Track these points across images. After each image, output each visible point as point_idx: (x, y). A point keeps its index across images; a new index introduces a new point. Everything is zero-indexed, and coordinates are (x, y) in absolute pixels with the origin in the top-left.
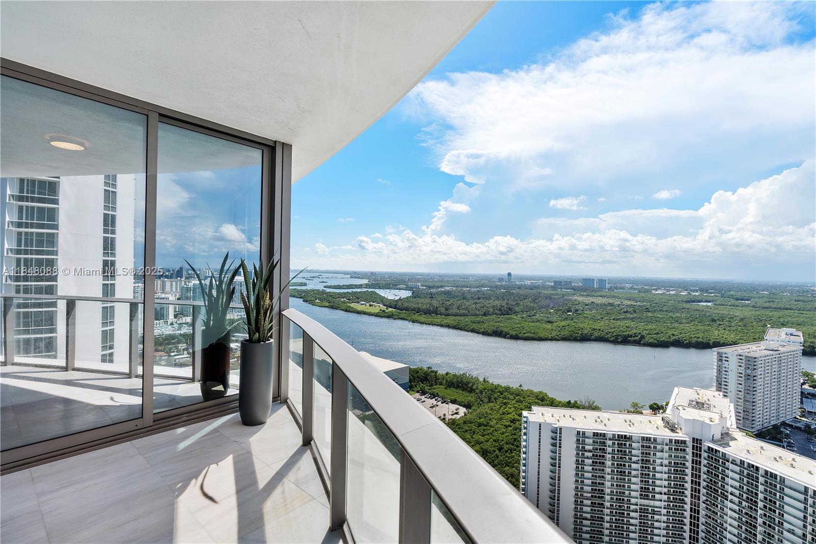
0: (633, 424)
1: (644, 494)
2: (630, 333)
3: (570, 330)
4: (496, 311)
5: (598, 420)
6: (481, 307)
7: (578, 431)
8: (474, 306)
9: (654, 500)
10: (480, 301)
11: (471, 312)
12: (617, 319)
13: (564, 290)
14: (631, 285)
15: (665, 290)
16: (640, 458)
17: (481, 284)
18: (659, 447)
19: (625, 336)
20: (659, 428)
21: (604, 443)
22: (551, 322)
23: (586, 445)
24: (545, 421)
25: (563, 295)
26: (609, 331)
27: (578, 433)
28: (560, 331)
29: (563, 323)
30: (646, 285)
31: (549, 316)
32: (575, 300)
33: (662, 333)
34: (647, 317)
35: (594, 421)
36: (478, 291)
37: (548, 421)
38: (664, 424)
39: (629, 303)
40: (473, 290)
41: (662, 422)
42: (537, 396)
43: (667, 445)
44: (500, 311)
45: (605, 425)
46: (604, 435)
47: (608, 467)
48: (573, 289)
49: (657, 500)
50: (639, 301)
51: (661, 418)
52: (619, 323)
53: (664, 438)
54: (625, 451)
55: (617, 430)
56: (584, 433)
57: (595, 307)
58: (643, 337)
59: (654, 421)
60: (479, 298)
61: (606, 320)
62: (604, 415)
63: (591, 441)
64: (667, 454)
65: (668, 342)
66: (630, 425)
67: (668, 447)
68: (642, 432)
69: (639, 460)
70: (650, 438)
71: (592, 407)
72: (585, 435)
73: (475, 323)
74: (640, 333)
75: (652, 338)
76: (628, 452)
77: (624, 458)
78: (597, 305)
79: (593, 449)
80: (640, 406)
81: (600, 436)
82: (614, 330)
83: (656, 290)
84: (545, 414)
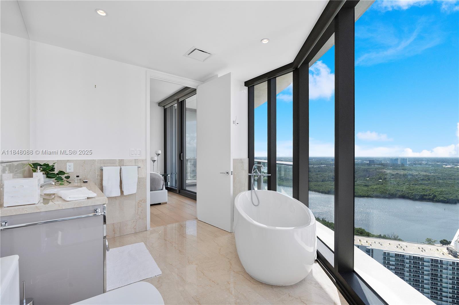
0: (425, 250)
1: (434, 296)
2: (426, 193)
3: (380, 191)
4: (330, 179)
5: (398, 246)
6: (321, 177)
7: (384, 252)
8: (316, 176)
9: (442, 301)
10: (320, 173)
11: (314, 179)
12: (416, 185)
13: (376, 166)
14: (427, 162)
15: (454, 165)
16: (430, 272)
17: (320, 163)
18: (444, 266)
19: (421, 195)
20: (444, 254)
21: (403, 261)
22: (368, 186)
23: (390, 261)
24: (362, 245)
25: (376, 169)
26: (409, 192)
27: (385, 253)
28: (373, 192)
29: (375, 187)
30: (438, 162)
31: (366, 182)
32: (385, 172)
33: (451, 193)
34: (438, 183)
35: (396, 247)
36: (318, 167)
37: (364, 245)
38: (448, 252)
39: (425, 174)
40: (315, 166)
41: (447, 251)
42: (357, 231)
43: (450, 265)
44: (332, 179)
45: (404, 250)
46: (403, 256)
47: (407, 277)
48: (382, 165)
49: (444, 301)
50: (433, 173)
51: (446, 248)
52: (417, 187)
53: (449, 261)
54: (419, 267)
55: (413, 253)
56: (389, 254)
57: (398, 176)
58: (435, 196)
59: (441, 250)
60: (319, 171)
61: (407, 185)
62: (403, 244)
63: (394, 259)
64: (451, 272)
65: (455, 199)
66: (422, 251)
67: (451, 267)
68: (431, 256)
69: (429, 274)
70: (437, 260)
71: (396, 239)
72: (389, 255)
73: (316, 186)
74: (433, 194)
75: (443, 197)
76: (421, 268)
77: (418, 271)
78: (401, 175)
79: (395, 264)
80: (433, 241)
81: (400, 256)
82: (413, 191)
83: (446, 165)
84: (362, 240)
